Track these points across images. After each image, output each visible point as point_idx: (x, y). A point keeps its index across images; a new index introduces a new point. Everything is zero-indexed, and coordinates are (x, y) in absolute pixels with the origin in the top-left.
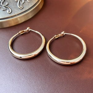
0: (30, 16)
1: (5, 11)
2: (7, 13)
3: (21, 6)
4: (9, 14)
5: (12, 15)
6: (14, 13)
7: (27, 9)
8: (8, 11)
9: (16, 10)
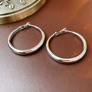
0: (33, 12)
1: (7, 7)
2: (9, 8)
3: (23, 1)
4: (12, 9)
5: (14, 10)
6: (17, 9)
7: (30, 4)
8: (10, 6)
9: (18, 5)
